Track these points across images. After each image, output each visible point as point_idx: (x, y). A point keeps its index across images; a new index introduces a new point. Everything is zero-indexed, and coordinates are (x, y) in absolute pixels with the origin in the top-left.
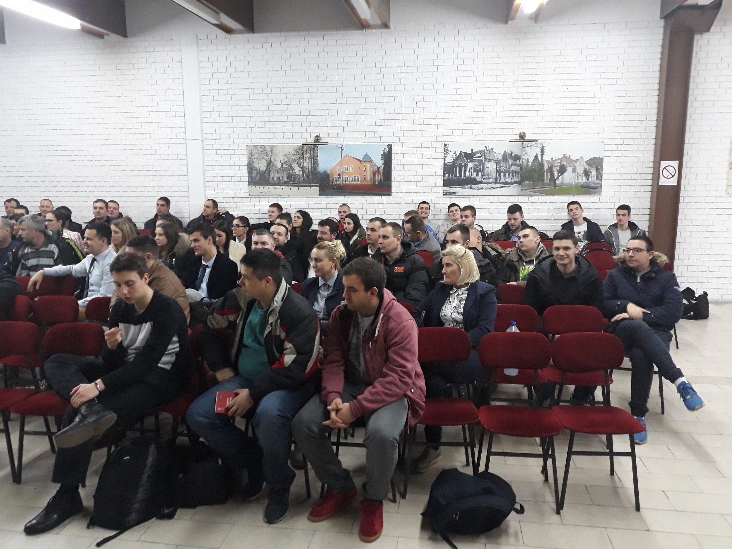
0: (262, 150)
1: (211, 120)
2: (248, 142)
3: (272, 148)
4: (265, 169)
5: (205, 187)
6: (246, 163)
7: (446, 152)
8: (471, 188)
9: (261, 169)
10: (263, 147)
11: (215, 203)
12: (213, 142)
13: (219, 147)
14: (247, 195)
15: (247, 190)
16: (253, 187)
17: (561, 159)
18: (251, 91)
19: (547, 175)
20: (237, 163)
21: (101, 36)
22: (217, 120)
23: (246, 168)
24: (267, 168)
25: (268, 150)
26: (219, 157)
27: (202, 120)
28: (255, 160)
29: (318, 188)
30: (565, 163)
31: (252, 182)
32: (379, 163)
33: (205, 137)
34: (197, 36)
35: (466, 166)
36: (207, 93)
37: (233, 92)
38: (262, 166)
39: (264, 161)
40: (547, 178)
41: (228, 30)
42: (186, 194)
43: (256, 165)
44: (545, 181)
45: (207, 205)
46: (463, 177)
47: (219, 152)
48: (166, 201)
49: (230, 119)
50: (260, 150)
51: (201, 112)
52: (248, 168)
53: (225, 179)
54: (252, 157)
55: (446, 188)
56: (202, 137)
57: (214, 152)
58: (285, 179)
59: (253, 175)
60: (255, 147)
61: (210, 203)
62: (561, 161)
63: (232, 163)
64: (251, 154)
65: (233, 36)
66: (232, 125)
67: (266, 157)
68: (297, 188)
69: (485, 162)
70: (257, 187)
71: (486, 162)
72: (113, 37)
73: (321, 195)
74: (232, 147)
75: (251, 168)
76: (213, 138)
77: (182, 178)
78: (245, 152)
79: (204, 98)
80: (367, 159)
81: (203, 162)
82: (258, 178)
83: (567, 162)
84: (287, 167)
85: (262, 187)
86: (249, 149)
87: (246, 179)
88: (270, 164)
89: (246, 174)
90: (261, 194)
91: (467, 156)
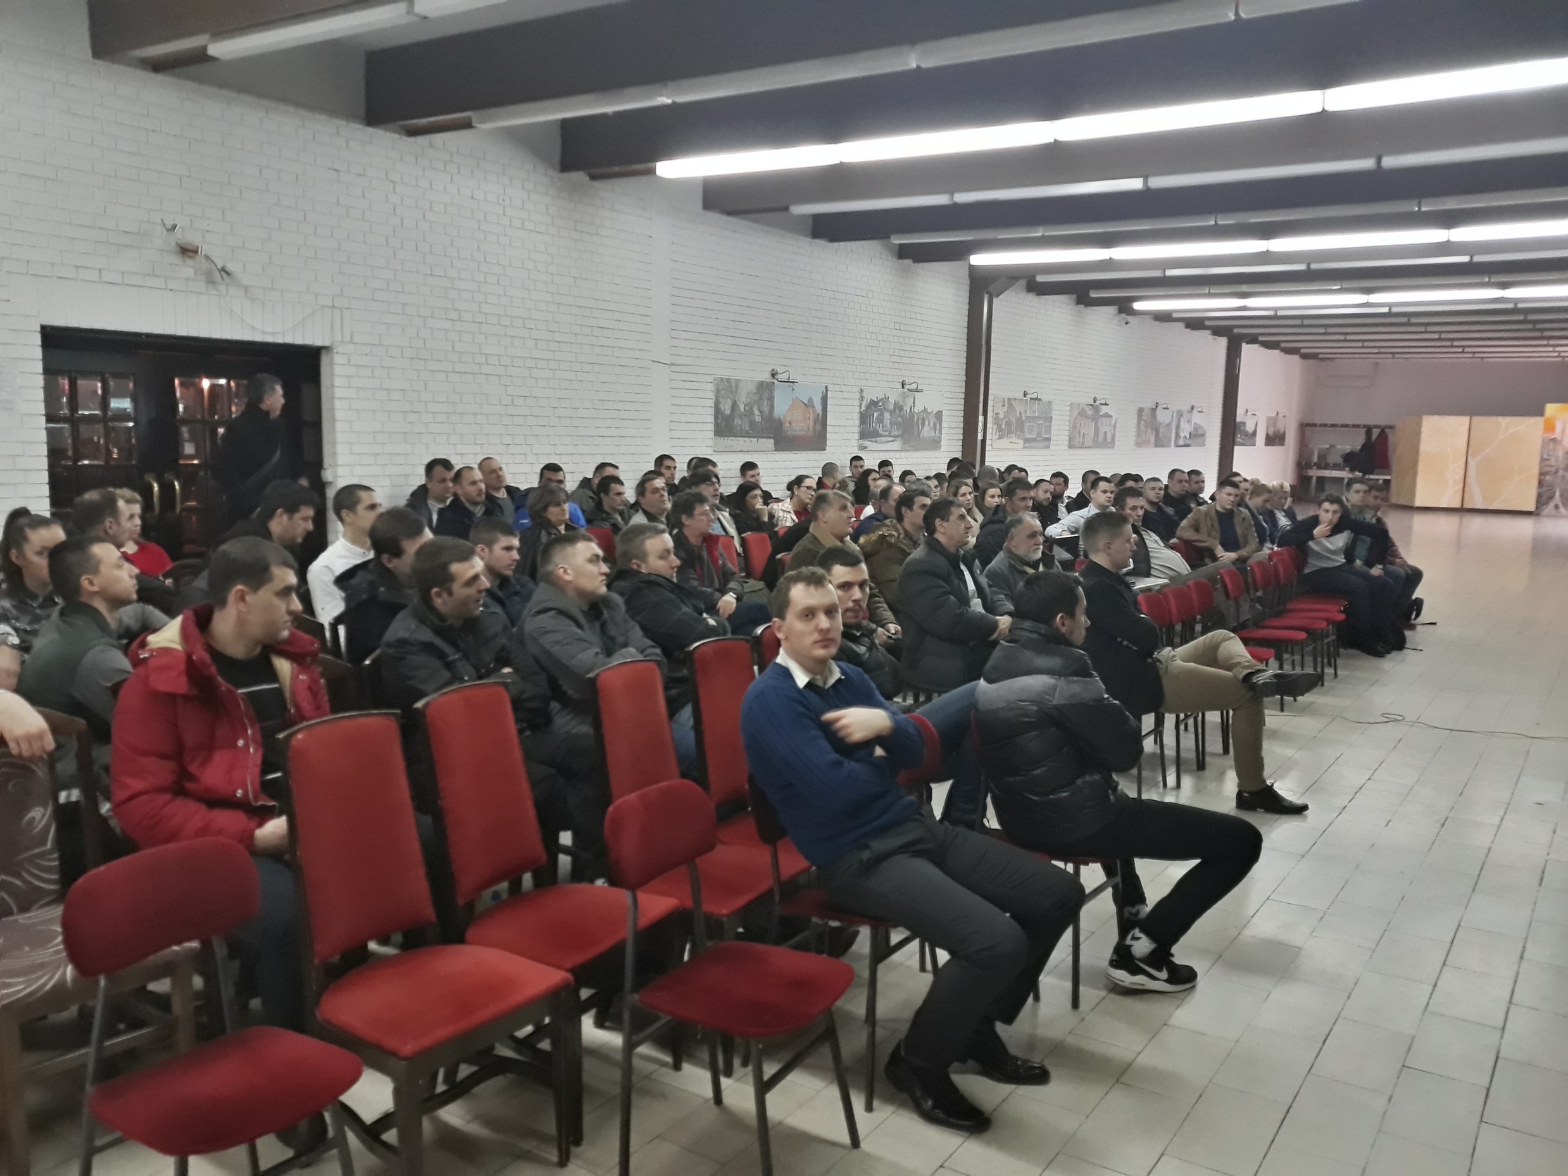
0: (728, 384)
1: (679, 334)
2: (714, 370)
3: (737, 381)
4: (728, 412)
6: (711, 403)
7: (862, 398)
8: (876, 442)
10: (728, 380)
12: (680, 367)
13: (685, 377)
15: (711, 443)
16: (717, 439)
17: (923, 411)
18: (718, 298)
19: (916, 428)
20: (703, 402)
22: (684, 335)
23: (712, 411)
24: (731, 411)
25: (733, 384)
27: (671, 334)
28: (721, 400)
29: (772, 441)
31: (717, 431)
32: (819, 408)
35: (873, 415)
38: (726, 408)
39: (729, 400)
40: (916, 431)
43: (722, 407)
44: (916, 435)
46: (872, 429)
47: (685, 385)
51: (670, 321)
52: (714, 410)
53: (690, 427)
54: (718, 395)
55: (861, 442)
56: (670, 359)
57: (680, 383)
58: (747, 428)
59: (718, 421)
60: (721, 379)
62: (923, 413)
64: (718, 390)
67: (731, 395)
68: (756, 440)
69: (884, 411)
70: (723, 437)
73: (776, 450)
74: (699, 378)
75: (717, 410)
76: (679, 362)
77: (646, 424)
78: (711, 387)
80: (809, 405)
82: (721, 425)
83: (925, 415)
84: (749, 413)
85: (726, 439)
86: (717, 382)
87: (711, 427)
88: (734, 406)
89: (712, 419)
90: (726, 450)
91: (873, 404)
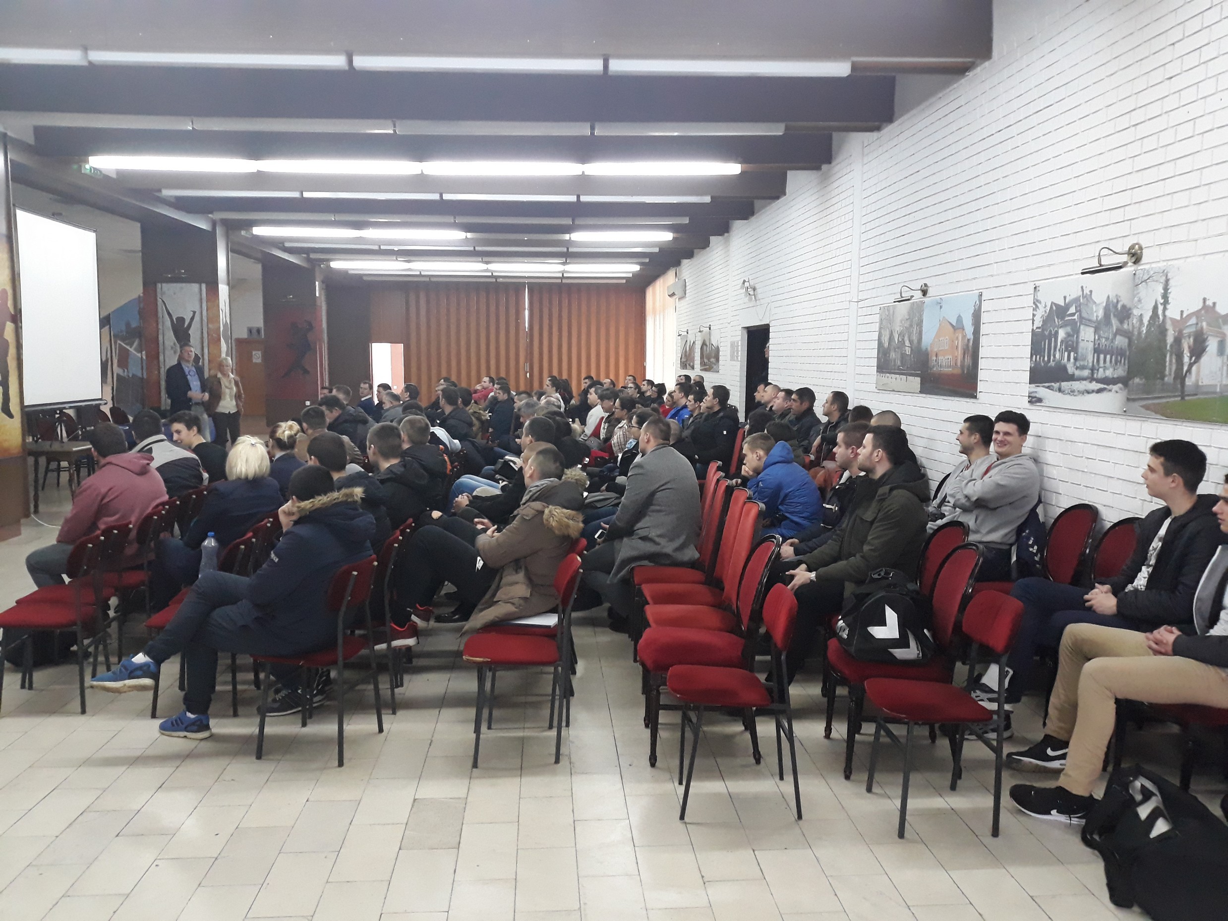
1: (864, 270)
2: (881, 301)
4: (887, 345)
6: (875, 336)
7: (1035, 305)
8: (1060, 389)
10: (888, 308)
12: (863, 304)
13: (866, 311)
14: (873, 387)
15: (875, 379)
16: (879, 375)
17: (1197, 314)
19: (1171, 361)
22: (867, 269)
23: (877, 344)
24: (889, 343)
25: (891, 312)
26: (865, 328)
28: (883, 331)
29: (919, 380)
30: (1204, 324)
31: (879, 365)
32: (969, 329)
33: (859, 297)
34: (863, 143)
35: (1056, 335)
36: (864, 228)
37: (878, 222)
39: (888, 330)
40: (1170, 369)
43: (883, 339)
44: (1166, 379)
46: (1052, 364)
47: (865, 320)
49: (874, 267)
50: (887, 313)
54: (881, 326)
55: (1031, 388)
58: (899, 363)
59: (880, 355)
60: (884, 309)
62: (1197, 318)
64: (881, 320)
66: (875, 275)
67: (889, 327)
68: (905, 378)
69: (1080, 326)
70: (882, 375)
71: (1082, 327)
73: (921, 392)
74: (873, 310)
75: (880, 344)
76: (864, 297)
77: (845, 360)
78: (879, 318)
79: (862, 237)
80: (958, 325)
82: (883, 360)
83: (1208, 324)
84: (901, 342)
86: (881, 312)
87: (874, 362)
88: (891, 337)
89: (877, 353)
90: (883, 386)
91: (1059, 312)
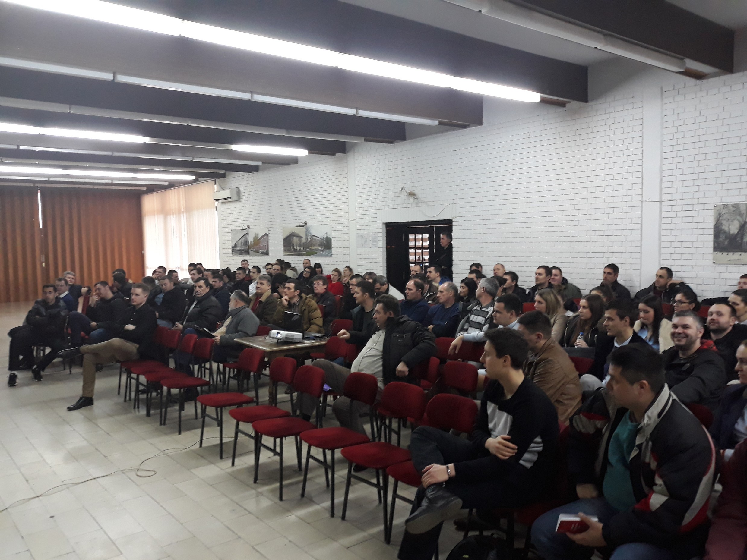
0: (735, 209)
1: (673, 178)
2: (717, 200)
4: (736, 231)
5: (660, 254)
6: (712, 225)
9: (732, 232)
10: (735, 206)
11: (669, 272)
12: (673, 203)
13: (679, 208)
14: (710, 263)
15: (711, 257)
16: (719, 254)
18: (725, 141)
20: (701, 226)
21: (562, 105)
22: (680, 178)
23: (712, 232)
24: (740, 230)
25: (743, 208)
26: (679, 220)
27: (661, 180)
31: (718, 247)
33: (664, 197)
34: (662, 89)
36: (670, 149)
37: (702, 144)
38: (734, 229)
41: (699, 76)
42: (638, 261)
43: (725, 228)
45: (659, 274)
47: (679, 214)
48: (613, 268)
49: (695, 176)
50: (733, 209)
51: (661, 171)
52: (715, 231)
53: (685, 245)
54: (720, 218)
56: (661, 197)
57: (673, 214)
59: (721, 239)
60: (726, 206)
61: (664, 272)
63: (694, 225)
64: (720, 214)
65: (705, 81)
66: (697, 183)
67: (738, 217)
70: (725, 254)
72: (575, 104)
74: (696, 207)
75: (718, 231)
76: (674, 198)
77: (634, 244)
78: (712, 213)
79: (665, 156)
81: (660, 226)
82: (726, 243)
85: (731, 254)
86: (718, 208)
87: (711, 244)
89: (711, 238)
90: (729, 262)
